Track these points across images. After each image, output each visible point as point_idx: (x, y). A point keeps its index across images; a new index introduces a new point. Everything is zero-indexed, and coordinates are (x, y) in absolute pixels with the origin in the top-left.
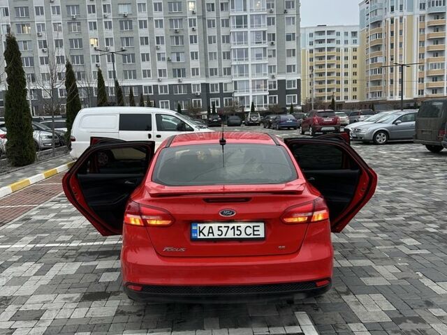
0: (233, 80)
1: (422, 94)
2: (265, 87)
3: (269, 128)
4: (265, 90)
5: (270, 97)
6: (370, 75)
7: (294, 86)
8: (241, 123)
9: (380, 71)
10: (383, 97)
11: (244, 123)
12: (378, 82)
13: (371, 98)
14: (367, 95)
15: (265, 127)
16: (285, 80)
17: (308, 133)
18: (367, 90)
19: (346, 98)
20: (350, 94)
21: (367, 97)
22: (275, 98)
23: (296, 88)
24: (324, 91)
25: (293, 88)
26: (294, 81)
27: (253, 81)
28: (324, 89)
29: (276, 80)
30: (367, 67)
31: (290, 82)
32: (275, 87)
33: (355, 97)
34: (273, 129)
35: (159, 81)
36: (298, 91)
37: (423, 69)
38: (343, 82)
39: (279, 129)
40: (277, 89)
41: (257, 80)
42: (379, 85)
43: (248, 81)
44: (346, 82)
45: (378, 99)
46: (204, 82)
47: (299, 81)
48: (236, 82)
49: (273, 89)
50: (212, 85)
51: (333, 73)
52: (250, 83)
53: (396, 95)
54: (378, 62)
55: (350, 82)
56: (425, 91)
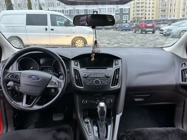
0: (99, 8)
1: (184, 17)
2: (114, 11)
3: (116, 30)
4: (114, 13)
5: (116, 16)
6: (161, 7)
7: (127, 11)
8: (102, 28)
9: (165, 5)
10: (166, 18)
11: (104, 28)
12: (164, 11)
13: (161, 18)
14: (159, 17)
15: (114, 30)
16: (123, 8)
17: (138, 32)
18: (159, 14)
19: (149, 18)
20: (151, 16)
21: (159, 18)
22: (118, 17)
23: (128, 12)
24: (139, 15)
25: (126, 12)
26: (127, 9)
27: (108, 8)
28: (139, 14)
29: (119, 8)
30: (160, 4)
31: (125, 9)
32: (118, 12)
33: (153, 18)
34: (118, 30)
35: (64, 8)
36: (129, 14)
37: (185, 5)
38: (148, 11)
39: (121, 31)
40: (119, 13)
41: (110, 8)
42: (165, 12)
43: (106, 8)
44: (149, 11)
45: (164, 18)
46: (85, 8)
47: (129, 9)
48: (100, 9)
49: (117, 13)
50: (89, 10)
51: (144, 6)
52: (107, 9)
53: (172, 17)
54: (165, 1)
55: (151, 11)
56: (185, 15)
